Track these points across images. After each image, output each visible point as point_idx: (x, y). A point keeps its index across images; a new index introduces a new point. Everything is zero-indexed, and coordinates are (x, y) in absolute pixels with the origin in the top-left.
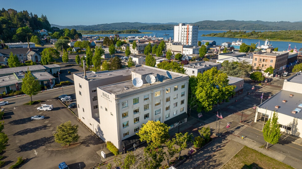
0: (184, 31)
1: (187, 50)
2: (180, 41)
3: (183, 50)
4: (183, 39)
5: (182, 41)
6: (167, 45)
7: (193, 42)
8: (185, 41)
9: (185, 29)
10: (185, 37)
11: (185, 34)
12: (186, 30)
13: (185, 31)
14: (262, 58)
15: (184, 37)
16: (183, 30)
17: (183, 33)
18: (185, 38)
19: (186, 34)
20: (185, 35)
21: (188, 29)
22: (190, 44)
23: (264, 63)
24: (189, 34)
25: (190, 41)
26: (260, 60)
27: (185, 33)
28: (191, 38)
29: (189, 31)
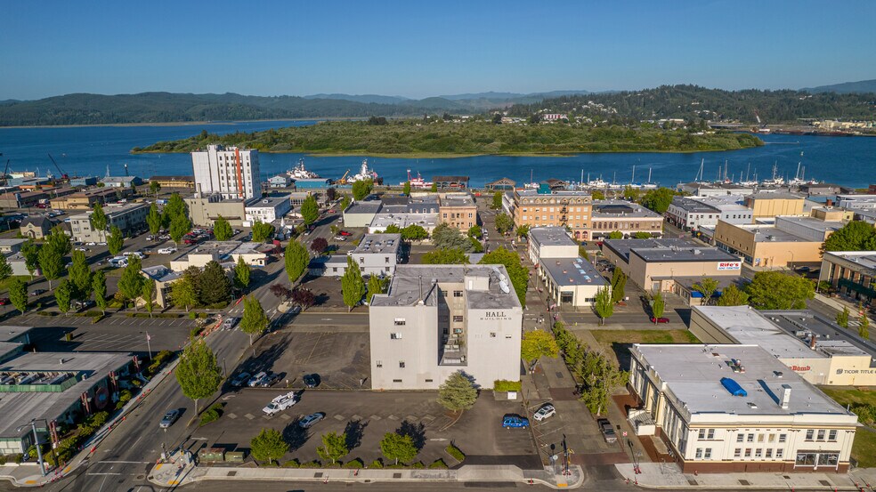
0: (228, 165)
1: (259, 212)
2: (216, 189)
3: (245, 213)
4: (226, 184)
5: (225, 189)
6: (189, 204)
7: (255, 190)
8: (233, 188)
9: (230, 158)
10: (232, 178)
11: (231, 171)
12: (230, 162)
13: (230, 165)
14: (455, 212)
15: (228, 178)
16: (223, 162)
17: (224, 168)
18: (232, 182)
19: (234, 171)
20: (232, 175)
21: (237, 158)
22: (249, 195)
23: (460, 220)
24: (242, 171)
25: (249, 188)
26: (453, 215)
27: (231, 168)
28: (251, 181)
29: (241, 164)
